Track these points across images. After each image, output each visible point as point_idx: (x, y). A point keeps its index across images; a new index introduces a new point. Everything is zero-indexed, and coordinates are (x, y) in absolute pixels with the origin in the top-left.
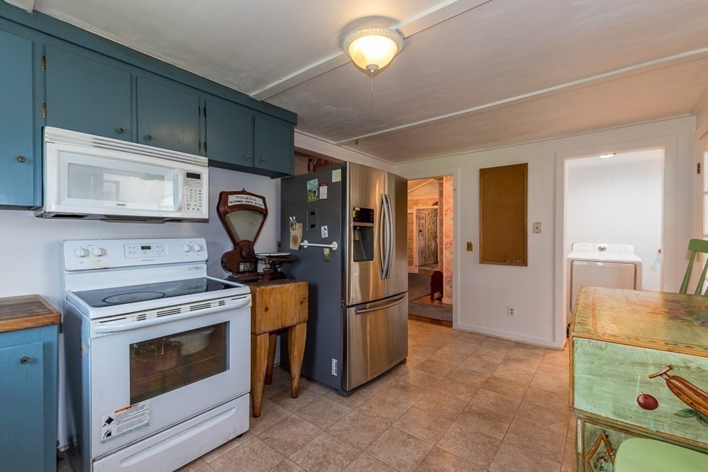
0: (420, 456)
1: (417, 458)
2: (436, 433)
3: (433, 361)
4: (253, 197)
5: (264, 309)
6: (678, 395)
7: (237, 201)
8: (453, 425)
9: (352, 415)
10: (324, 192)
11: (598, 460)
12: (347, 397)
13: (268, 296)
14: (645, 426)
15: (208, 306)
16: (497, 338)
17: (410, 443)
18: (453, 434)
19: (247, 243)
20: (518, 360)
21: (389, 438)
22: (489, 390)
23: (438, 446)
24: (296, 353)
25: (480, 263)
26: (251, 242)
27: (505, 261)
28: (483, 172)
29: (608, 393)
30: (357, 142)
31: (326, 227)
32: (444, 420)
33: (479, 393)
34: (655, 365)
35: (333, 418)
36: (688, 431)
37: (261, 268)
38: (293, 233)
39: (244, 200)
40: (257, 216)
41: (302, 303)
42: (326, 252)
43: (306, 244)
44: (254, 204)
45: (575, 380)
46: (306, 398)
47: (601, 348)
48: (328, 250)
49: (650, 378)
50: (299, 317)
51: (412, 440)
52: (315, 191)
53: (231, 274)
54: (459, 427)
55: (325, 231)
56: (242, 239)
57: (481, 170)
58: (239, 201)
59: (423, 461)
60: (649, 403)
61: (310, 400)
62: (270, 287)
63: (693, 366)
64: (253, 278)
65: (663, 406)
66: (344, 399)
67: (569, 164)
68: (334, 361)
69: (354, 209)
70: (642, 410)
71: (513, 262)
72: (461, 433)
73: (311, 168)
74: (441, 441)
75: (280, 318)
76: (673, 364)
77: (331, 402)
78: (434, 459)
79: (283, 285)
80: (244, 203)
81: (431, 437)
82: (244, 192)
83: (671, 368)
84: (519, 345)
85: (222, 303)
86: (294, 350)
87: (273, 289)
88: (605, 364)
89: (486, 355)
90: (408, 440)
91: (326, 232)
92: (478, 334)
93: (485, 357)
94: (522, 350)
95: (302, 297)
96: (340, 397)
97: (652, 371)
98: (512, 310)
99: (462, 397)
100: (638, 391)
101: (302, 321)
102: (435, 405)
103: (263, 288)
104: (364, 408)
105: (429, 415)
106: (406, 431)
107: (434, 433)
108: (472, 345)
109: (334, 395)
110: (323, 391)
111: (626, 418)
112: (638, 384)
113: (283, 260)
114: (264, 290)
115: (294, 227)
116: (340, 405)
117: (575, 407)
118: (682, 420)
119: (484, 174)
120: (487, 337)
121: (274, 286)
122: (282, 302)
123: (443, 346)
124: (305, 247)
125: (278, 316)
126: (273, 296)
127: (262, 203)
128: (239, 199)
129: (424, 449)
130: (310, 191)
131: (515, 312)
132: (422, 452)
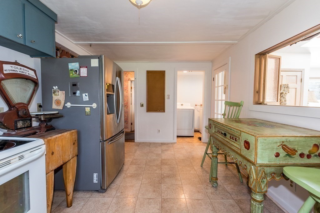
0: (159, 206)
1: (159, 208)
2: (158, 192)
3: (136, 159)
4: (26, 69)
5: (51, 154)
6: (284, 150)
7: (12, 70)
8: (162, 185)
9: (114, 201)
10: (84, 72)
11: (262, 179)
12: (105, 192)
13: (54, 143)
14: (276, 163)
15: (9, 163)
16: (154, 143)
17: (151, 202)
18: (164, 189)
19: (22, 105)
20: (166, 150)
21: (141, 204)
22: (164, 165)
23: (163, 198)
24: (71, 178)
25: (147, 112)
26: (26, 104)
27: (157, 111)
28: (148, 72)
29: (267, 155)
30: (91, 45)
31: (87, 94)
32: (158, 185)
33: (162, 167)
34: (279, 142)
35: (104, 208)
36: (286, 161)
37: (35, 124)
38: (55, 98)
39: (18, 70)
40: (29, 84)
41: (74, 144)
42: (88, 110)
43: (69, 105)
44: (27, 74)
45: (258, 153)
46: (78, 204)
47: (265, 140)
48: (89, 108)
49: (278, 147)
50: (73, 154)
51: (151, 200)
52: (76, 71)
53: (6, 131)
54: (165, 185)
55: (85, 97)
56: (17, 102)
57: (147, 71)
58: (14, 71)
59: (162, 208)
60: (277, 155)
61: (83, 204)
62: (54, 137)
63: (288, 140)
64: (30, 132)
65: (281, 155)
66: (104, 194)
67: (179, 73)
68: (95, 175)
69: (107, 84)
70: (276, 158)
71: (160, 111)
72: (167, 188)
73: (59, 55)
74: (162, 195)
75: (61, 157)
76: (284, 141)
77: (97, 199)
78: (165, 204)
79: (63, 134)
80: (19, 72)
81: (158, 195)
82: (16, 63)
83: (283, 142)
84: (163, 144)
85: (21, 158)
86: (69, 176)
87: (56, 138)
88: (266, 145)
89: (154, 151)
90: (149, 201)
91: (87, 97)
92: (146, 143)
93: (154, 152)
94: (165, 146)
95: (74, 140)
96: (101, 194)
97: (279, 144)
98: (159, 130)
99: (157, 172)
100: (275, 152)
101: (74, 155)
102: (149, 179)
103: (49, 138)
104: (118, 194)
105: (150, 185)
106: (146, 197)
107: (157, 192)
108: (146, 148)
109: (96, 195)
110: (88, 195)
111: (271, 162)
112: (275, 150)
113: (51, 116)
114: (50, 140)
115: (57, 93)
116: (104, 198)
117: (257, 163)
118: (285, 158)
119: (148, 73)
120: (154, 144)
121: (57, 136)
122: (62, 146)
123: (136, 152)
124: (68, 107)
125: (60, 156)
126: (56, 143)
127: (34, 75)
128: (13, 69)
129: (159, 202)
130: (71, 70)
131: (160, 131)
132: (159, 204)
